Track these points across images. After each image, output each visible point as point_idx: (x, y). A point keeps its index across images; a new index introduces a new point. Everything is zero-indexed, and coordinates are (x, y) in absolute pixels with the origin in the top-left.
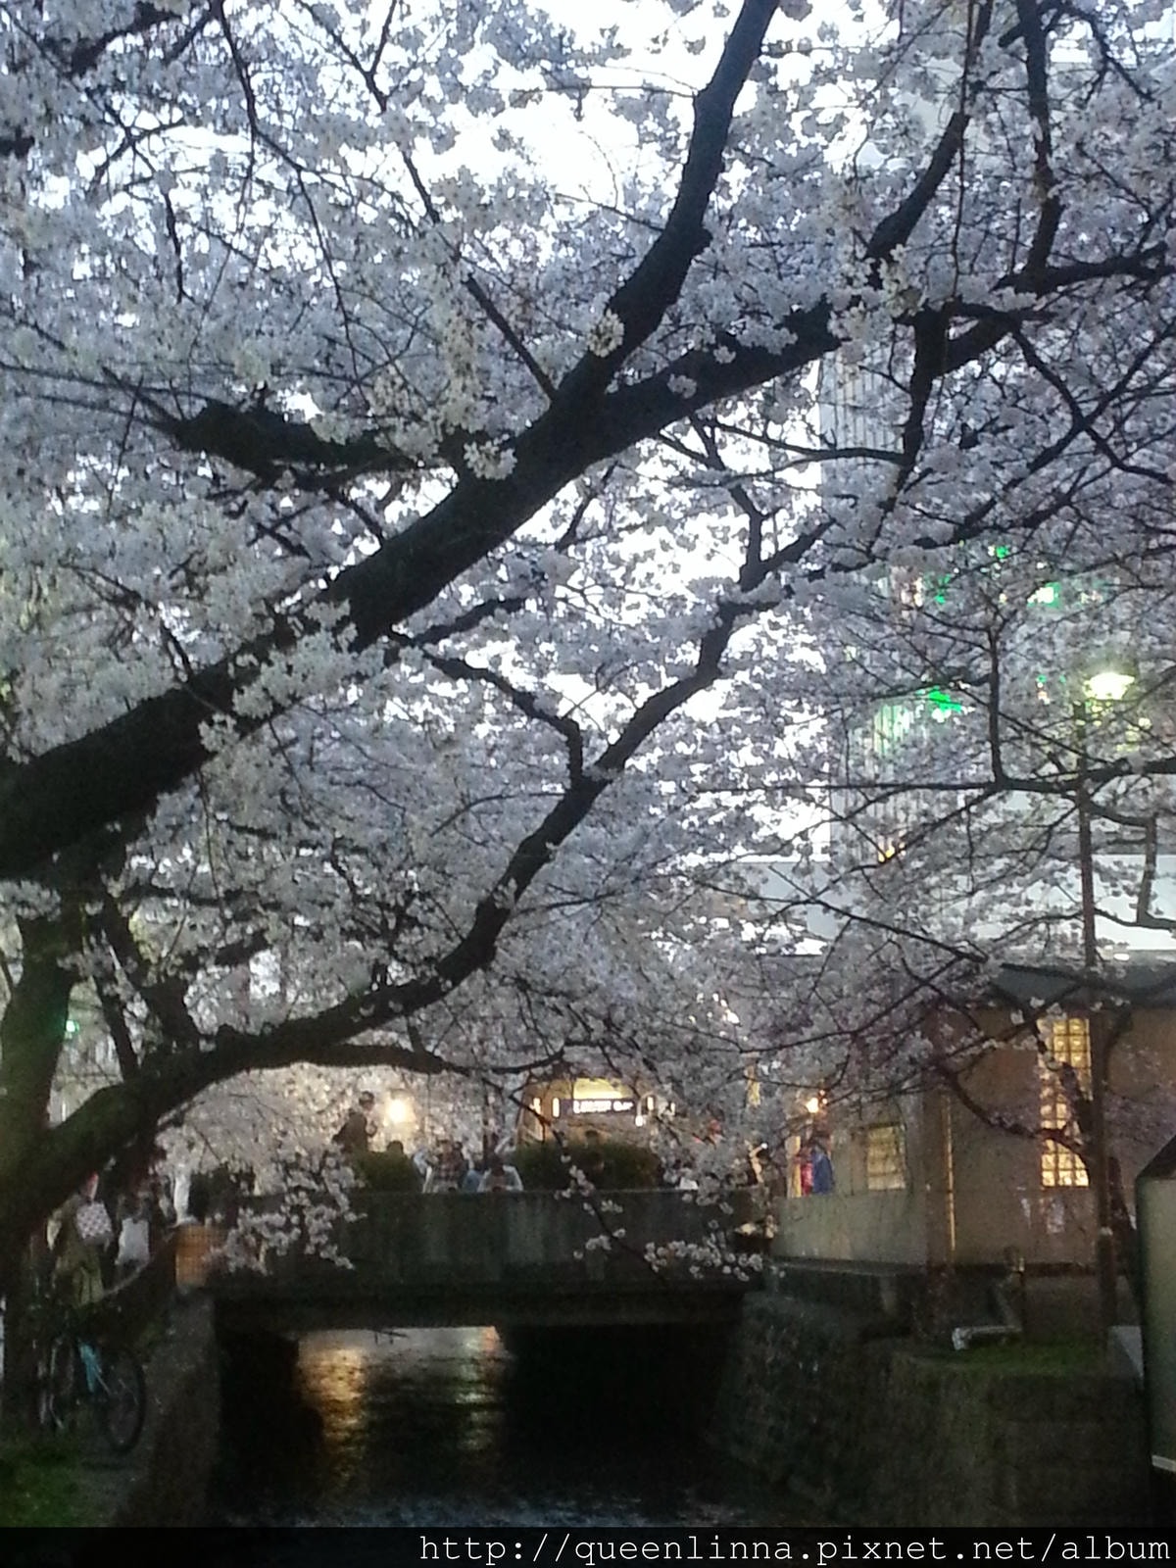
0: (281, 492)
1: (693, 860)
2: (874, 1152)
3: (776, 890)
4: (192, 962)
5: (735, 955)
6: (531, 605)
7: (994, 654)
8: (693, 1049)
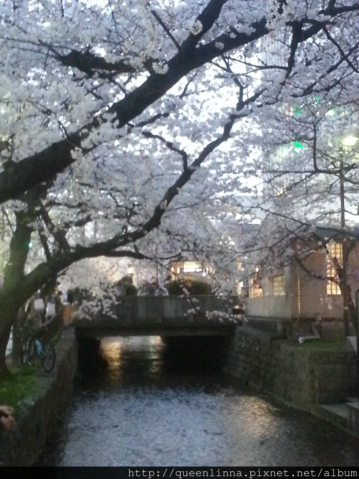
0: (95, 79)
1: (221, 194)
2: (276, 284)
3: (246, 204)
4: (68, 225)
5: (234, 223)
6: (172, 115)
7: (315, 131)
8: (221, 252)
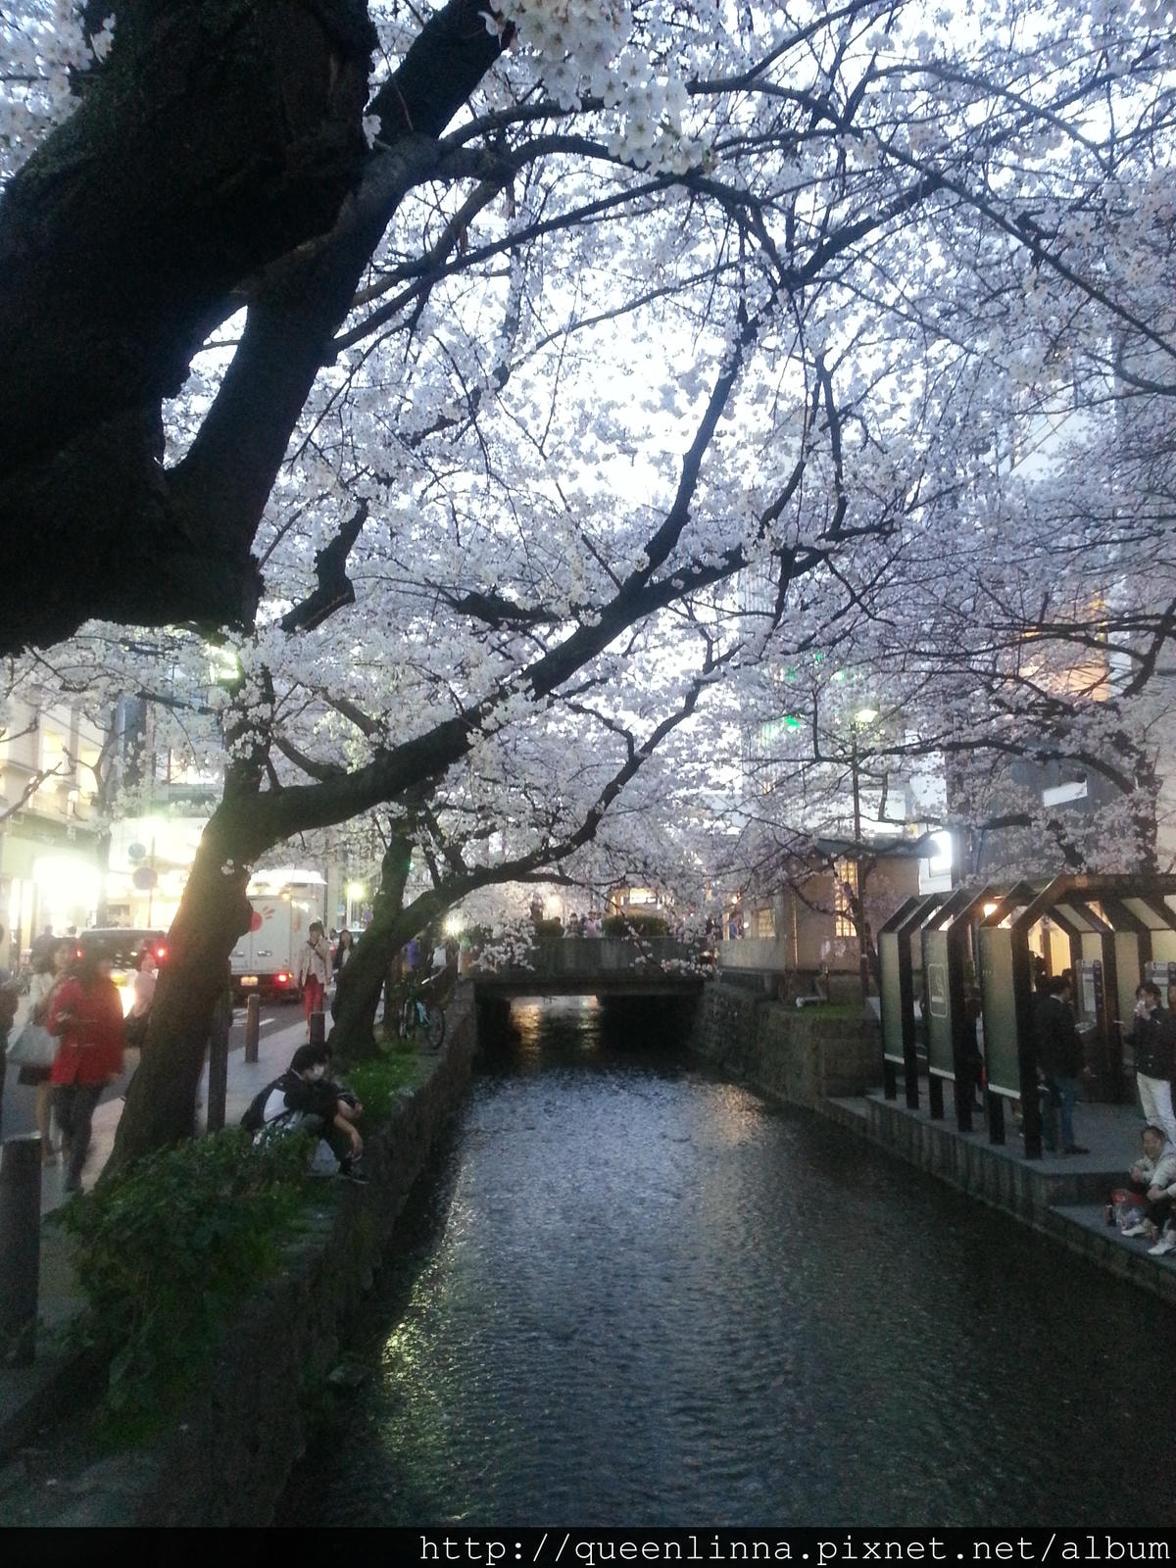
0: (502, 632)
1: (682, 792)
2: (761, 921)
3: (719, 806)
4: (464, 837)
5: (700, 834)
6: (611, 681)
7: (815, 701)
8: (682, 875)
